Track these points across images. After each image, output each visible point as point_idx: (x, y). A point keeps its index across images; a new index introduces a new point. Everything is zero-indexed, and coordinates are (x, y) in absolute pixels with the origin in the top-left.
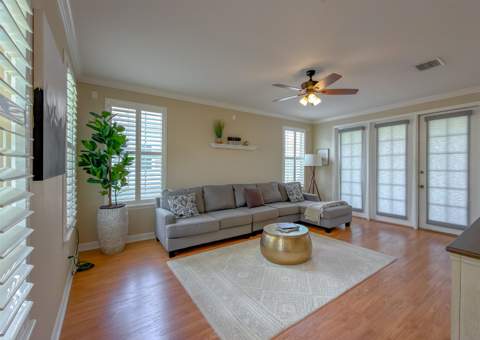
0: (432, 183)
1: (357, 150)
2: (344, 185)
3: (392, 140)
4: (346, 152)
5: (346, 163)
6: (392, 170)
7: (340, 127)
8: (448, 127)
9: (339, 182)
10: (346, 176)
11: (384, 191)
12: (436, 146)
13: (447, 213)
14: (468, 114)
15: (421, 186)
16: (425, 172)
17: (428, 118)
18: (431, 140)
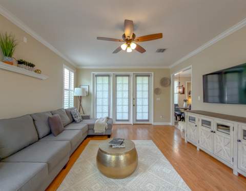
0: (138, 103)
1: (106, 87)
2: (98, 107)
3: (123, 84)
4: (99, 88)
5: (99, 95)
6: (122, 98)
7: (96, 73)
8: (142, 81)
9: (95, 105)
10: (99, 102)
11: (119, 109)
12: (139, 88)
13: (142, 116)
14: (148, 76)
15: (134, 105)
16: (135, 99)
17: (137, 76)
18: (138, 85)
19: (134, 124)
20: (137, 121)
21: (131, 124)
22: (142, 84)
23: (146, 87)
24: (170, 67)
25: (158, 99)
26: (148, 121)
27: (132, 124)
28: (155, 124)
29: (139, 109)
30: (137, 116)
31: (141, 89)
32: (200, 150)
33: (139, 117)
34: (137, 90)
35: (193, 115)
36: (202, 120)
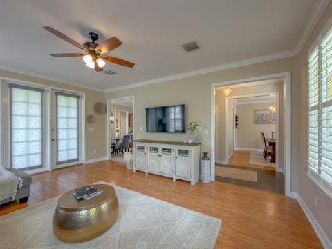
0: (60, 137)
6: (27, 129)
8: (68, 102)
12: (62, 112)
13: (68, 154)
14: (78, 97)
15: (53, 140)
16: (55, 130)
17: (57, 93)
18: (59, 109)
19: (53, 170)
20: (58, 163)
21: (48, 172)
22: (68, 107)
23: (73, 113)
24: (106, 91)
25: (91, 129)
26: (77, 160)
27: (50, 170)
28: (87, 163)
29: (62, 145)
30: (59, 156)
31: (65, 115)
32: (149, 174)
33: (63, 157)
34: (59, 115)
35: (141, 144)
36: (151, 148)
